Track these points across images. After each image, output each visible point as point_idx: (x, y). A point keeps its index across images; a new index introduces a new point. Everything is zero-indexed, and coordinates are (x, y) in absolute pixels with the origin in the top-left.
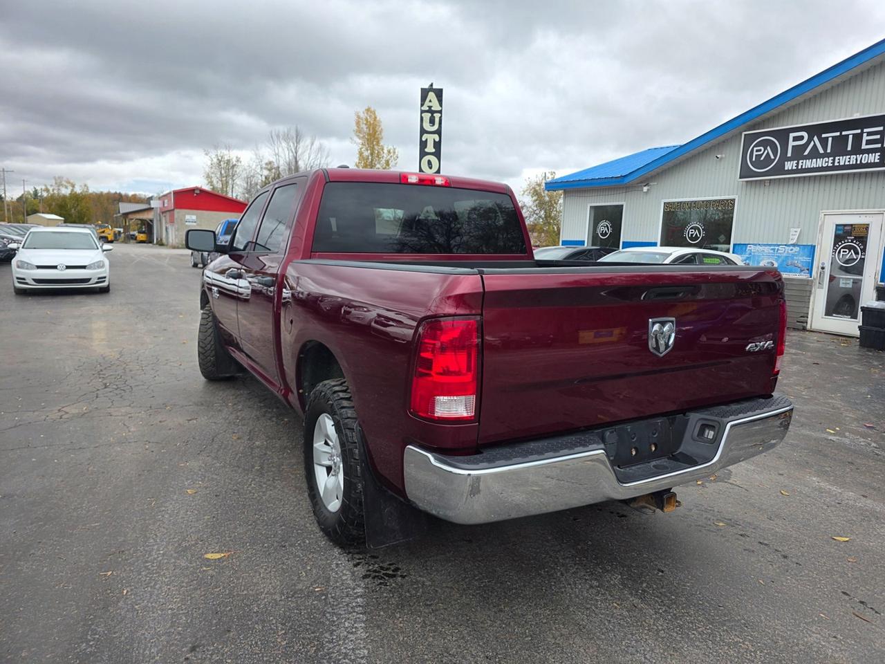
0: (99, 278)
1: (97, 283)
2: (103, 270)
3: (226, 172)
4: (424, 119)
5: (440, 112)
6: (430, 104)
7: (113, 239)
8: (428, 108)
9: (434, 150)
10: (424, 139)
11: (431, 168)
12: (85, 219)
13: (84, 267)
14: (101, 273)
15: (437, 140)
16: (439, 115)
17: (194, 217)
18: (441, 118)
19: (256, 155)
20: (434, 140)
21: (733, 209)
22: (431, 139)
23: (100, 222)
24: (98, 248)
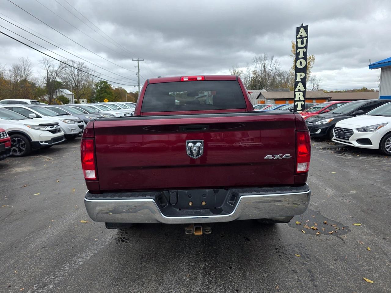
19: (248, 69)
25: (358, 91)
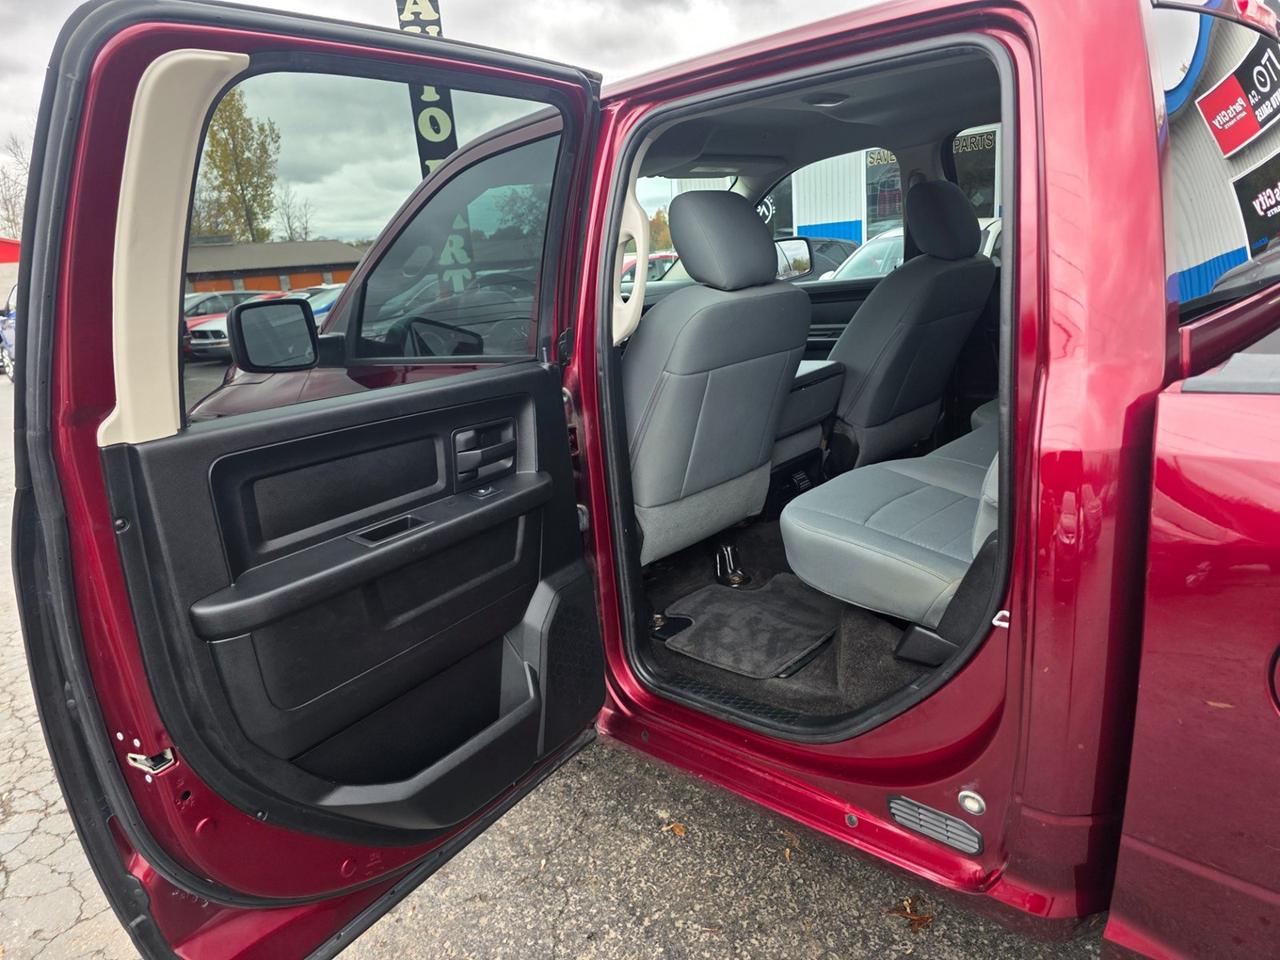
5: (437, 22)
6: (416, 9)
8: (412, 17)
9: (437, 97)
11: (437, 131)
16: (436, 29)
18: (440, 33)
21: (994, 148)
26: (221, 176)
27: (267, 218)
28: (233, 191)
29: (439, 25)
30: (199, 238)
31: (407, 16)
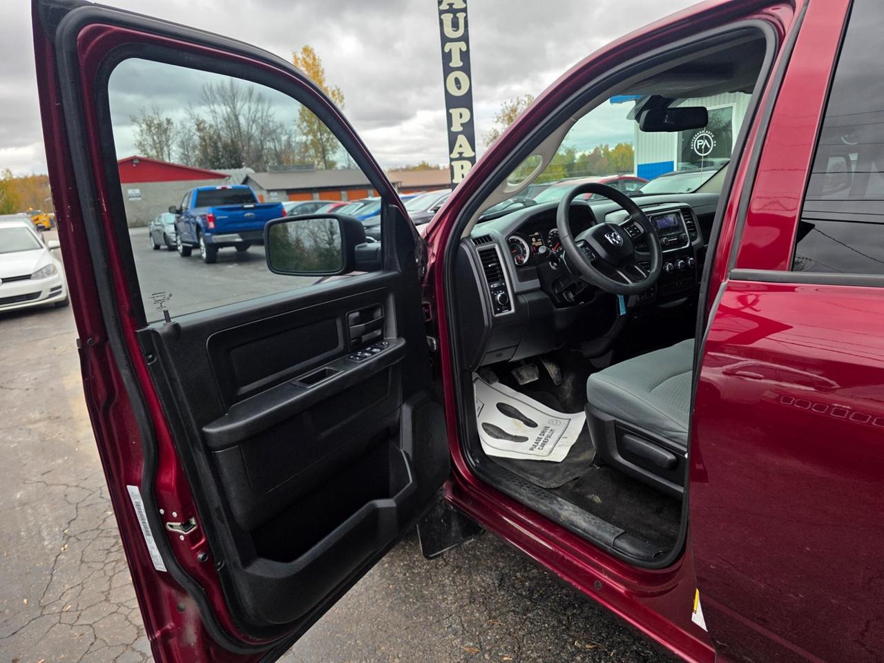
0: (52, 290)
1: (51, 296)
2: (56, 276)
3: (158, 138)
4: (444, 22)
5: (465, 10)
6: (450, 1)
7: (49, 225)
8: (448, 7)
9: (461, 64)
10: (447, 50)
11: (459, 88)
12: (14, 208)
13: (28, 277)
14: (54, 281)
15: (464, 49)
16: (464, 14)
17: (138, 191)
18: (466, 18)
19: (191, 114)
20: (460, 49)
22: (456, 48)
23: (31, 209)
24: (42, 247)
25: (414, 169)
26: (308, 126)
27: (334, 153)
28: (315, 136)
29: (466, 12)
30: (293, 167)
31: (444, 7)
